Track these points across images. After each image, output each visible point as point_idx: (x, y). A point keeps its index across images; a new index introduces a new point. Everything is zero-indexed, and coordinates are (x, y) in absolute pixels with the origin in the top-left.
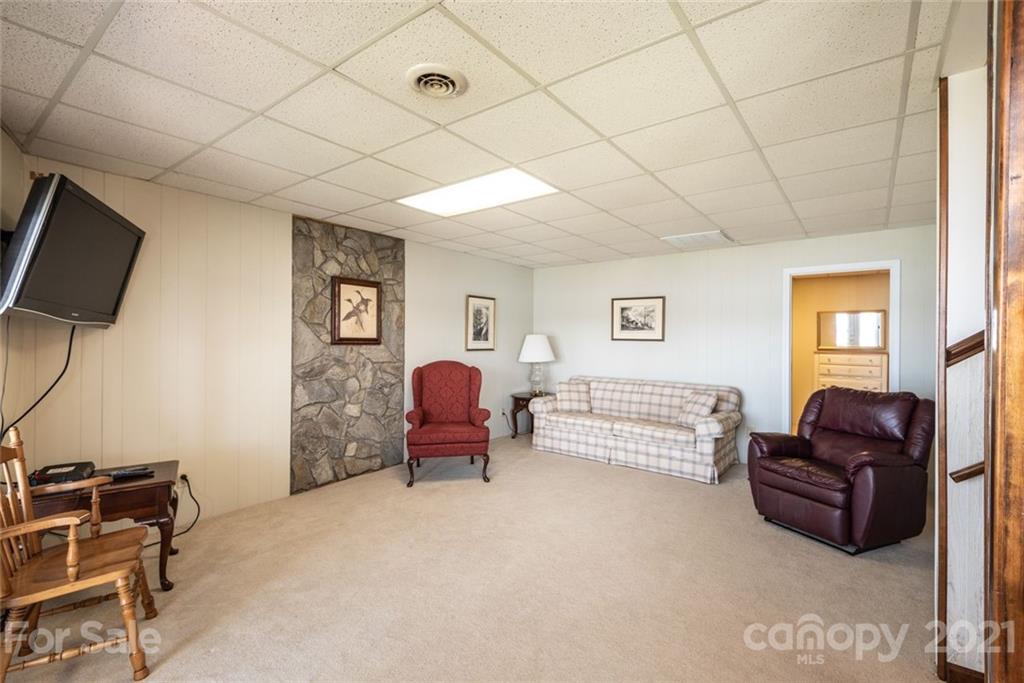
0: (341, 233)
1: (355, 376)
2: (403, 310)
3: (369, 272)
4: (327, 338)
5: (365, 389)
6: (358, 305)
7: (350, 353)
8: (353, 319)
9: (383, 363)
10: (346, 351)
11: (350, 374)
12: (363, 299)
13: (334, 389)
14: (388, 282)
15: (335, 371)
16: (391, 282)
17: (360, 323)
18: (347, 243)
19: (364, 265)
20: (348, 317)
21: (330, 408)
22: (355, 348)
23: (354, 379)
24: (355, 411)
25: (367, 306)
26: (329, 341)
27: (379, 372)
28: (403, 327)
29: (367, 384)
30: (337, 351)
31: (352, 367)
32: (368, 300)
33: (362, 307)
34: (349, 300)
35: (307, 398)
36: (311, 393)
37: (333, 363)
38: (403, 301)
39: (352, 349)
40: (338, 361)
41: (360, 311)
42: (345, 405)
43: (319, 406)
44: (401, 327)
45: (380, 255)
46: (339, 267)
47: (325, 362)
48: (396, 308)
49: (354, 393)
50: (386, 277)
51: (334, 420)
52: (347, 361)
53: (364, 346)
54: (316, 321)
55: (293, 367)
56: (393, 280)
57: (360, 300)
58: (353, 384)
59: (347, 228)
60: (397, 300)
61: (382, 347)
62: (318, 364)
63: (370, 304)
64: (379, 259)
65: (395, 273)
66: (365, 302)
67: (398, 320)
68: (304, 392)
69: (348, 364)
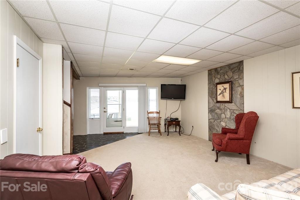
0: (219, 69)
1: (224, 113)
2: (243, 89)
3: (228, 78)
4: (215, 101)
5: (228, 118)
6: (223, 90)
7: (222, 106)
8: (221, 95)
9: (234, 110)
10: (221, 105)
11: (223, 112)
12: (224, 88)
13: (218, 116)
14: (236, 80)
15: (218, 111)
16: (237, 79)
17: (224, 96)
18: (221, 71)
19: (226, 77)
20: (220, 94)
21: (217, 121)
22: (224, 104)
23: (223, 114)
24: (224, 124)
25: (226, 90)
26: (216, 102)
27: (233, 113)
28: (243, 96)
29: (228, 116)
30: (218, 105)
31: (223, 110)
32: (226, 88)
33: (224, 91)
34: (220, 89)
35: (211, 117)
36: (212, 116)
37: (217, 108)
38: (243, 85)
39: (222, 105)
40: (219, 108)
41: (224, 92)
42: (221, 122)
43: (214, 120)
44: (242, 96)
45: (233, 71)
46: (219, 80)
47: (215, 108)
48: (240, 89)
49: (223, 119)
50: (235, 78)
51: (218, 125)
52: (221, 108)
53: (226, 104)
54: (213, 96)
55: (208, 109)
56: (238, 78)
57: (223, 88)
58: (223, 116)
59: (221, 67)
60: (240, 86)
61: (233, 104)
62: (213, 108)
63: (227, 89)
64: (233, 72)
65: (239, 75)
66: (225, 89)
67: (240, 93)
68: (211, 115)
69: (222, 109)
